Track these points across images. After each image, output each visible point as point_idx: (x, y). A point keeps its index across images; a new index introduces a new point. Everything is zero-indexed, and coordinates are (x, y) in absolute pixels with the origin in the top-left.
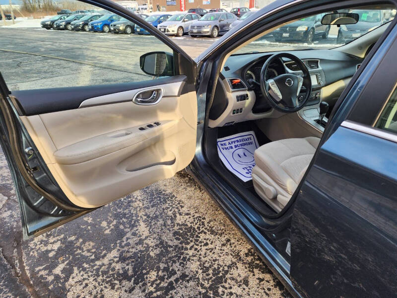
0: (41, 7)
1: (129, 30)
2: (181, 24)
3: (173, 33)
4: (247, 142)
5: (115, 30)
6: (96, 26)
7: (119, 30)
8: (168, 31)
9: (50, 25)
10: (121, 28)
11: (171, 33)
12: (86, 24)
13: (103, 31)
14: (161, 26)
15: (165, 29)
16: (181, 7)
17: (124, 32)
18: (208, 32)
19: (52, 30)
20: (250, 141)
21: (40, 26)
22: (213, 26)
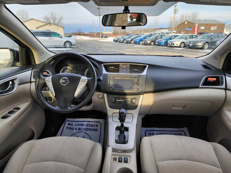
0: (121, 33)
1: (152, 43)
2: (183, 40)
3: (177, 45)
4: (92, 127)
5: (145, 43)
6: (136, 41)
7: (147, 43)
8: (174, 44)
9: (117, 40)
10: (149, 42)
11: (176, 45)
12: (132, 40)
13: (139, 44)
14: (170, 42)
15: (172, 43)
16: (194, 31)
17: (150, 44)
18: (201, 46)
19: (117, 43)
20: (95, 128)
21: (113, 41)
22: (205, 42)
